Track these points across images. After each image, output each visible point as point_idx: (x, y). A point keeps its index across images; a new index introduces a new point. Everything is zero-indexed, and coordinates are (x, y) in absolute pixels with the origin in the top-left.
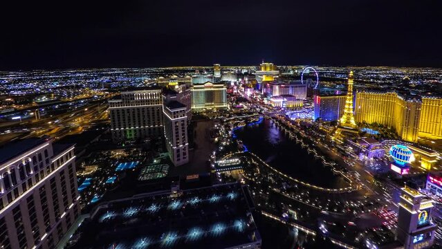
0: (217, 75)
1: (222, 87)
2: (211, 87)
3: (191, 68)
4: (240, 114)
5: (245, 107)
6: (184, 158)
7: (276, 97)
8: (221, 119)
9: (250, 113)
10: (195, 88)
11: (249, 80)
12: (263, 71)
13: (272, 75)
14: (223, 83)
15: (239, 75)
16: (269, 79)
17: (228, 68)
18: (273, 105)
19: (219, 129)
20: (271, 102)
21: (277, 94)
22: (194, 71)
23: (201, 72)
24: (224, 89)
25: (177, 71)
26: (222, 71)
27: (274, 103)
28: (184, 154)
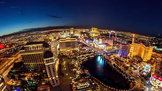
0: (72, 33)
1: (75, 40)
2: (69, 40)
3: (61, 30)
4: (84, 54)
5: (87, 50)
6: (57, 83)
7: (100, 44)
8: (75, 57)
9: (89, 53)
10: (61, 40)
11: (87, 36)
12: (93, 31)
13: (97, 33)
14: (75, 37)
15: (82, 33)
16: (96, 35)
17: (77, 30)
18: (99, 48)
19: (75, 64)
20: (98, 46)
21: (101, 43)
22: (62, 31)
23: (65, 31)
24: (76, 40)
25: (55, 32)
26: (74, 31)
27: (100, 47)
28: (57, 81)
